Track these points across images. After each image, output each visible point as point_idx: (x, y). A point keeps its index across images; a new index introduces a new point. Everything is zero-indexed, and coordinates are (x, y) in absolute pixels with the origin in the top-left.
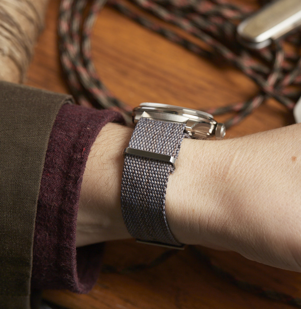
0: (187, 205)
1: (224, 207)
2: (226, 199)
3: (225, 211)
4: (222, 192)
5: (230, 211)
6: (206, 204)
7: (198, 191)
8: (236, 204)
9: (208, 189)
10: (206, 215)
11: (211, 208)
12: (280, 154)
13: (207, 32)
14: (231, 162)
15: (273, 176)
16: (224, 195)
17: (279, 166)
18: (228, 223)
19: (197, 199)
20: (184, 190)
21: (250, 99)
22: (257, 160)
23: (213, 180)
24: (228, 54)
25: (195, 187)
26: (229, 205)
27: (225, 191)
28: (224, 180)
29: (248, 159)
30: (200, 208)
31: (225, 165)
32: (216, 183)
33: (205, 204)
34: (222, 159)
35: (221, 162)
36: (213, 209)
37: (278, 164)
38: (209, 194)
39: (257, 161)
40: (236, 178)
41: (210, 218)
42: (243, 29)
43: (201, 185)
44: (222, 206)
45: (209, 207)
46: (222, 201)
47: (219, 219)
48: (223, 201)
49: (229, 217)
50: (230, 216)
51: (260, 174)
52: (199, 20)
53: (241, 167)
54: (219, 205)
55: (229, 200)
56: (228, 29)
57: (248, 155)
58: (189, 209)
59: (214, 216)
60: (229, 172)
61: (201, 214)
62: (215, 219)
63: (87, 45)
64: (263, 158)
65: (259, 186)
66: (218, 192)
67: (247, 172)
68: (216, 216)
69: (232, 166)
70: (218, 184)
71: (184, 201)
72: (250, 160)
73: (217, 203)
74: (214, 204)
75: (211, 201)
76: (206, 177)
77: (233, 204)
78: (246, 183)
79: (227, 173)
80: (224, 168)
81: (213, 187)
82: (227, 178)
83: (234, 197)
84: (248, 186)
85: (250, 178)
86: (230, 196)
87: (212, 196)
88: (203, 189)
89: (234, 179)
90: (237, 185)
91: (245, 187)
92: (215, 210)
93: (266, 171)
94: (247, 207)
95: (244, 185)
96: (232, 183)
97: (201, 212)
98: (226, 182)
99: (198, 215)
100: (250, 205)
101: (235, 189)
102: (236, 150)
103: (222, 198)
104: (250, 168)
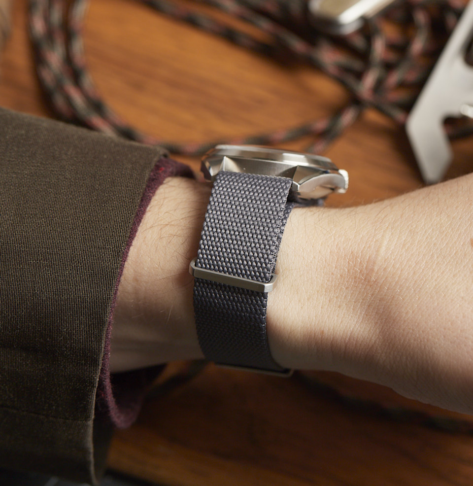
0: (313, 323)
1: (369, 324)
2: (372, 312)
3: (370, 330)
4: (366, 302)
5: (378, 330)
6: (342, 322)
7: (329, 301)
8: (386, 319)
9: (345, 297)
10: (342, 338)
11: (350, 328)
12: (451, 236)
14: (378, 251)
15: (442, 273)
16: (369, 306)
17: (452, 256)
18: (375, 348)
19: (328, 314)
22: (417, 246)
23: (351, 282)
25: (325, 295)
26: (376, 321)
27: (370, 299)
28: (369, 282)
29: (404, 245)
30: (332, 328)
31: (368, 257)
32: (356, 287)
33: (340, 321)
34: (364, 247)
35: (362, 252)
36: (351, 329)
37: (449, 252)
38: (346, 304)
39: (417, 249)
40: (386, 278)
41: (347, 343)
43: (335, 291)
44: (366, 324)
45: (346, 326)
46: (365, 316)
48: (366, 315)
49: (376, 340)
50: (377, 338)
51: (423, 270)
53: (394, 259)
54: (362, 322)
55: (376, 313)
57: (404, 239)
58: (315, 329)
59: (353, 340)
60: (376, 269)
61: (333, 338)
62: (356, 344)
64: (426, 243)
65: (420, 289)
66: (359, 302)
67: (403, 266)
69: (380, 258)
70: (360, 289)
72: (406, 248)
73: (359, 318)
74: (354, 321)
75: (349, 315)
76: (341, 279)
77: (382, 319)
78: (401, 285)
79: (372, 270)
80: (367, 262)
81: (352, 294)
82: (373, 279)
83: (384, 308)
84: (405, 289)
85: (407, 277)
86: (378, 306)
87: (350, 308)
88: (337, 298)
89: (384, 279)
90: (387, 290)
91: (400, 292)
92: (355, 329)
93: (432, 264)
94: (402, 322)
95: (398, 288)
96: (381, 286)
97: (335, 334)
98: (371, 286)
99: (330, 338)
100: (408, 319)
101: (385, 295)
102: (384, 231)
103: (366, 310)
104: (407, 261)
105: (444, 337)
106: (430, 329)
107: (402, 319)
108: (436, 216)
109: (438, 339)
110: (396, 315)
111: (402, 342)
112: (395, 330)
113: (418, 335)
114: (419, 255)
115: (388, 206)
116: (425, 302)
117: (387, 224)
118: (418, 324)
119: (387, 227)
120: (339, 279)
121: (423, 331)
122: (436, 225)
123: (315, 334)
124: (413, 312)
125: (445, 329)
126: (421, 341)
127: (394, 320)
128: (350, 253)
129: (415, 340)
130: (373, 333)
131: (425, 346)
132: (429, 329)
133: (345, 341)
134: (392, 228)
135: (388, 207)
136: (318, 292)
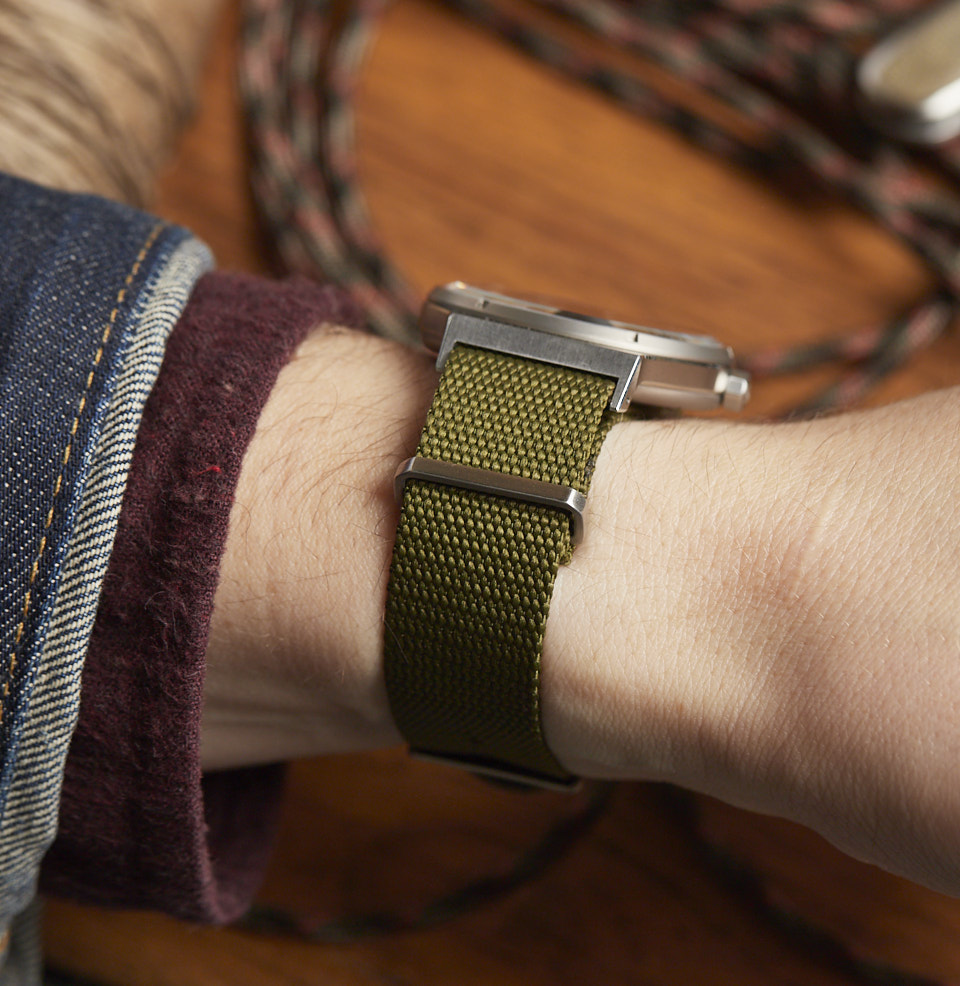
0: (661, 688)
1: (779, 694)
2: (788, 668)
3: (779, 709)
4: (775, 644)
5: (796, 710)
6: (722, 686)
7: (696, 639)
8: (815, 687)
9: (732, 629)
10: (721, 723)
11: (738, 701)
13: (757, 81)
14: (810, 532)
16: (781, 654)
18: (789, 750)
19: (694, 667)
20: (649, 636)
21: (901, 313)
22: (899, 525)
23: (747, 599)
24: (827, 160)
25: (687, 625)
27: (785, 638)
28: (784, 600)
29: (871, 521)
30: (701, 700)
31: (786, 545)
32: (757, 609)
33: (718, 685)
34: (781, 522)
35: (774, 533)
36: (742, 702)
38: (732, 647)
39: (899, 531)
41: (732, 734)
42: (880, 71)
43: (708, 617)
44: (773, 693)
45: (731, 697)
46: (772, 676)
47: (759, 739)
48: (775, 674)
49: (791, 733)
51: (907, 578)
52: (732, 40)
53: (844, 553)
54: (764, 688)
55: (796, 670)
56: (830, 70)
57: (871, 508)
58: (665, 701)
59: (745, 727)
60: (803, 570)
61: (703, 721)
62: (750, 738)
63: (343, 128)
64: (919, 519)
65: (896, 621)
66: (760, 644)
67: (864, 569)
68: (751, 729)
69: (814, 548)
70: (765, 614)
71: (650, 676)
72: (875, 528)
73: (758, 679)
74: (747, 685)
75: (737, 672)
76: (724, 590)
77: (806, 686)
78: (854, 612)
79: (795, 574)
80: (785, 556)
81: (747, 625)
82: (794, 594)
83: (812, 662)
84: (862, 622)
85: (870, 593)
86: (801, 655)
87: (741, 654)
88: (712, 631)
89: (818, 596)
90: (824, 620)
91: (851, 626)
92: (750, 704)
93: (928, 567)
94: (851, 696)
95: (847, 617)
96: (811, 609)
97: (706, 712)
98: (788, 609)
99: (697, 721)
100: (862, 690)
101: (818, 632)
102: (830, 489)
103: (775, 662)
104: (873, 558)
105: (937, 735)
106: (908, 716)
107: (850, 688)
108: (950, 458)
109: (923, 740)
110: (837, 680)
111: (845, 741)
112: (833, 712)
113: (880, 728)
114: (901, 545)
115: (846, 429)
116: (903, 653)
117: (837, 472)
118: (884, 702)
119: (838, 480)
120: (719, 591)
121: (891, 721)
122: (948, 477)
123: (665, 710)
124: (874, 675)
125: (939, 717)
126: (886, 742)
127: (832, 691)
128: (748, 533)
129: (873, 739)
130: (787, 716)
131: (893, 755)
132: (905, 716)
133: (727, 730)
134: (848, 482)
135: (847, 432)
136: (670, 618)
